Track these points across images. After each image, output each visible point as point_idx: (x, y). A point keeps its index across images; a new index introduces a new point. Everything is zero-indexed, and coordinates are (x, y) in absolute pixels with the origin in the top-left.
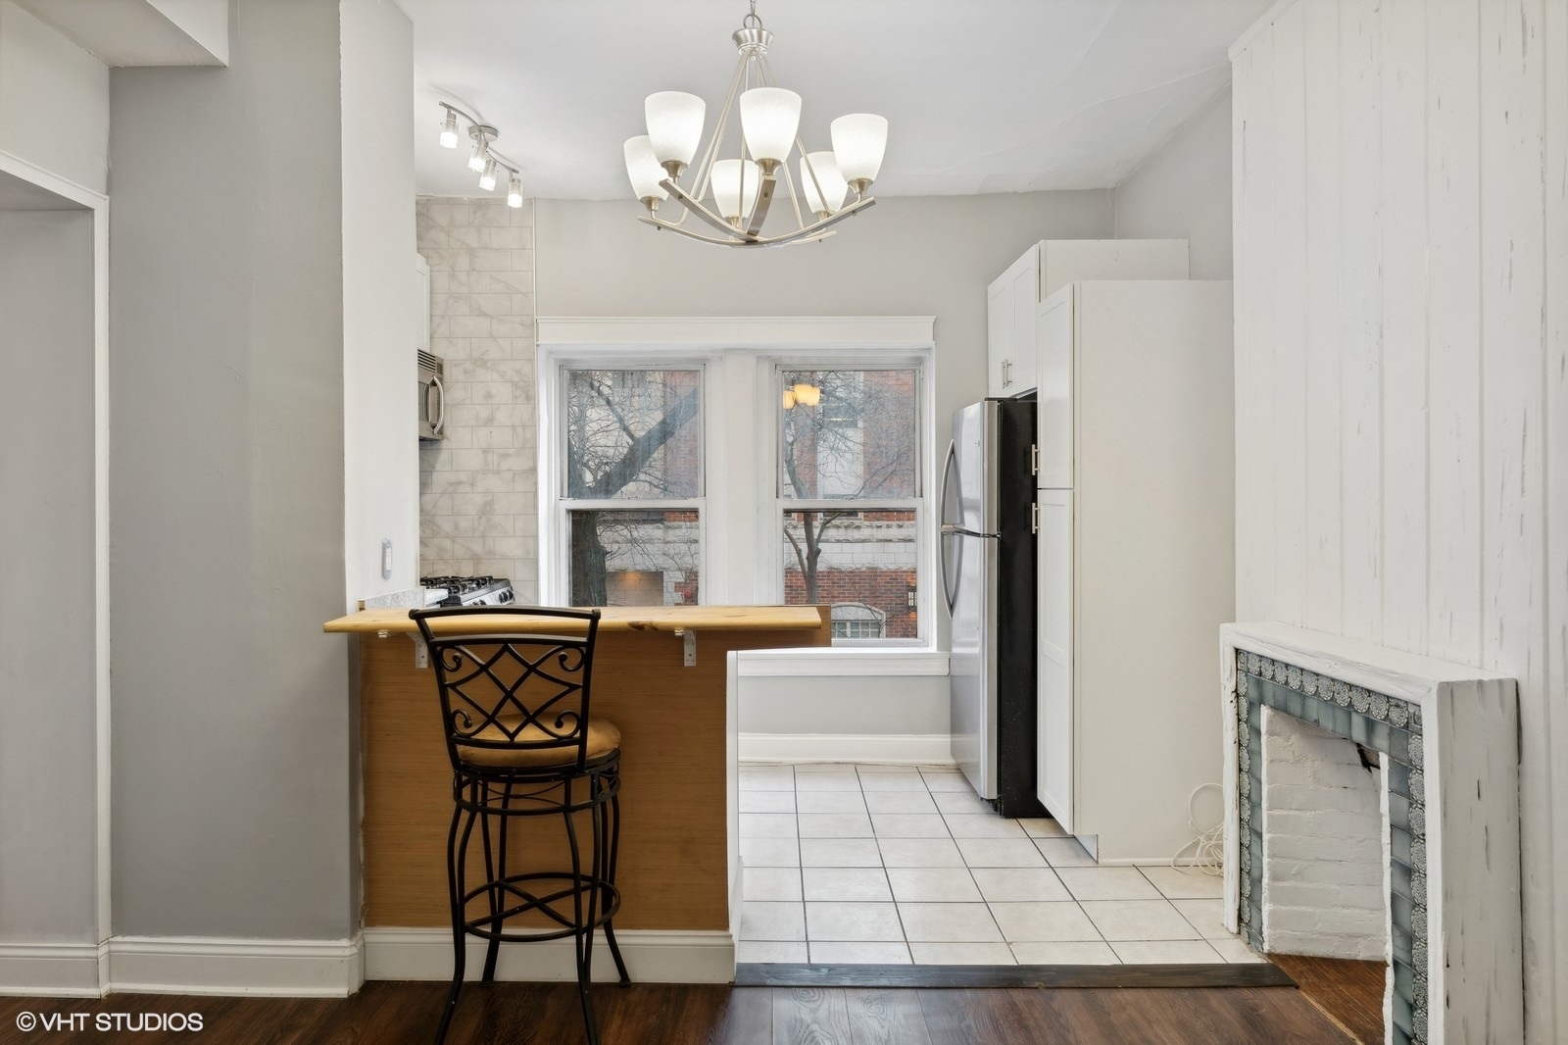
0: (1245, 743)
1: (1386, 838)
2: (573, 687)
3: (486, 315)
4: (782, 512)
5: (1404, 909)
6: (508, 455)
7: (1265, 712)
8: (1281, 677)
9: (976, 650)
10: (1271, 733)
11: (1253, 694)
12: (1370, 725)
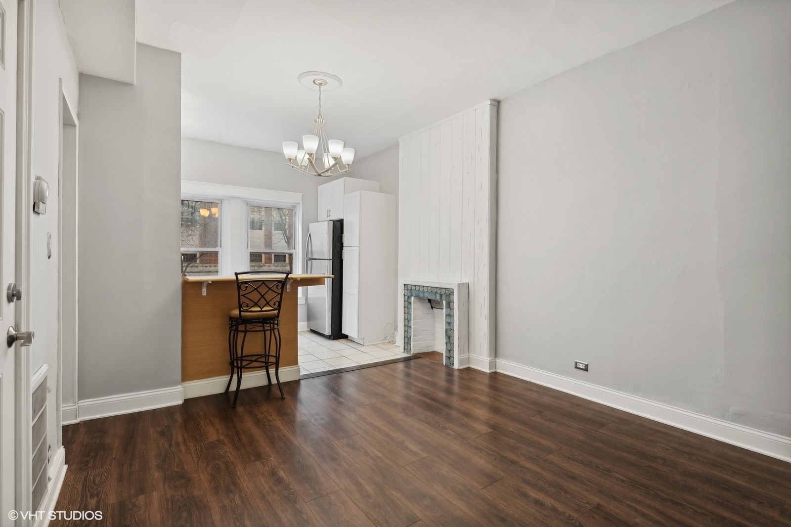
0: (406, 306)
1: (445, 318)
2: (279, 294)
4: (250, 253)
5: (448, 331)
7: (413, 298)
8: (417, 289)
10: (413, 303)
11: (409, 294)
12: (441, 295)
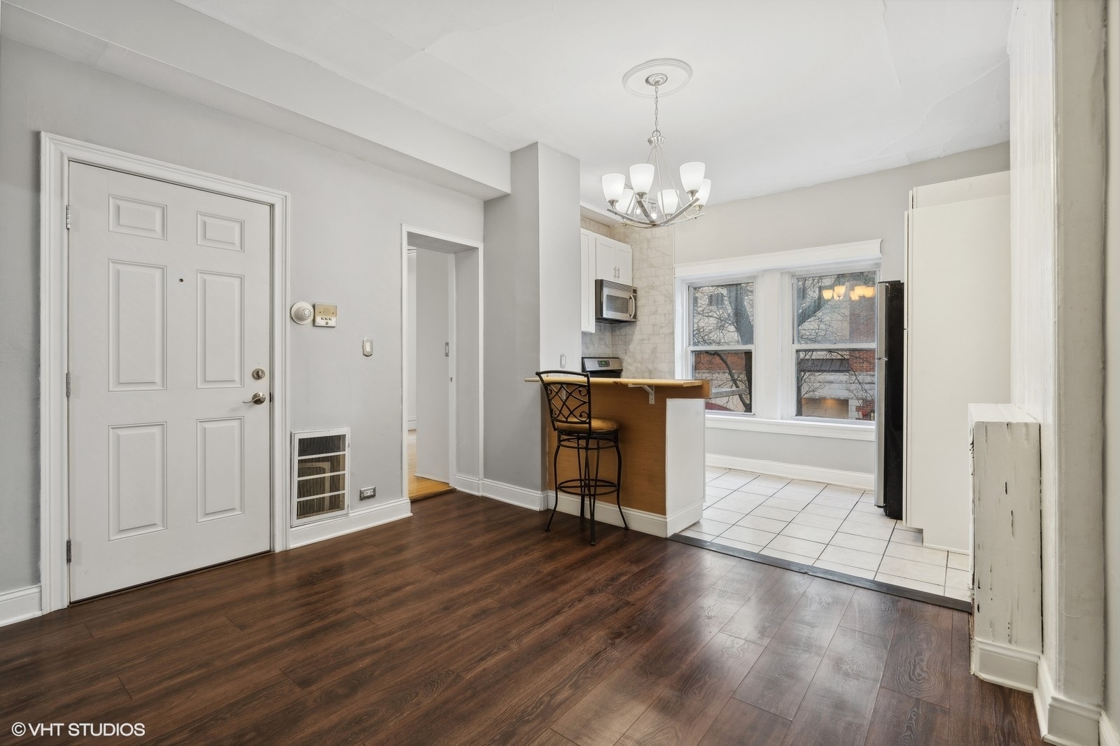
2: (585, 403)
3: (654, 267)
4: (795, 351)
6: (663, 327)
9: (874, 427)
